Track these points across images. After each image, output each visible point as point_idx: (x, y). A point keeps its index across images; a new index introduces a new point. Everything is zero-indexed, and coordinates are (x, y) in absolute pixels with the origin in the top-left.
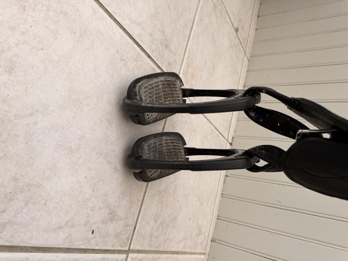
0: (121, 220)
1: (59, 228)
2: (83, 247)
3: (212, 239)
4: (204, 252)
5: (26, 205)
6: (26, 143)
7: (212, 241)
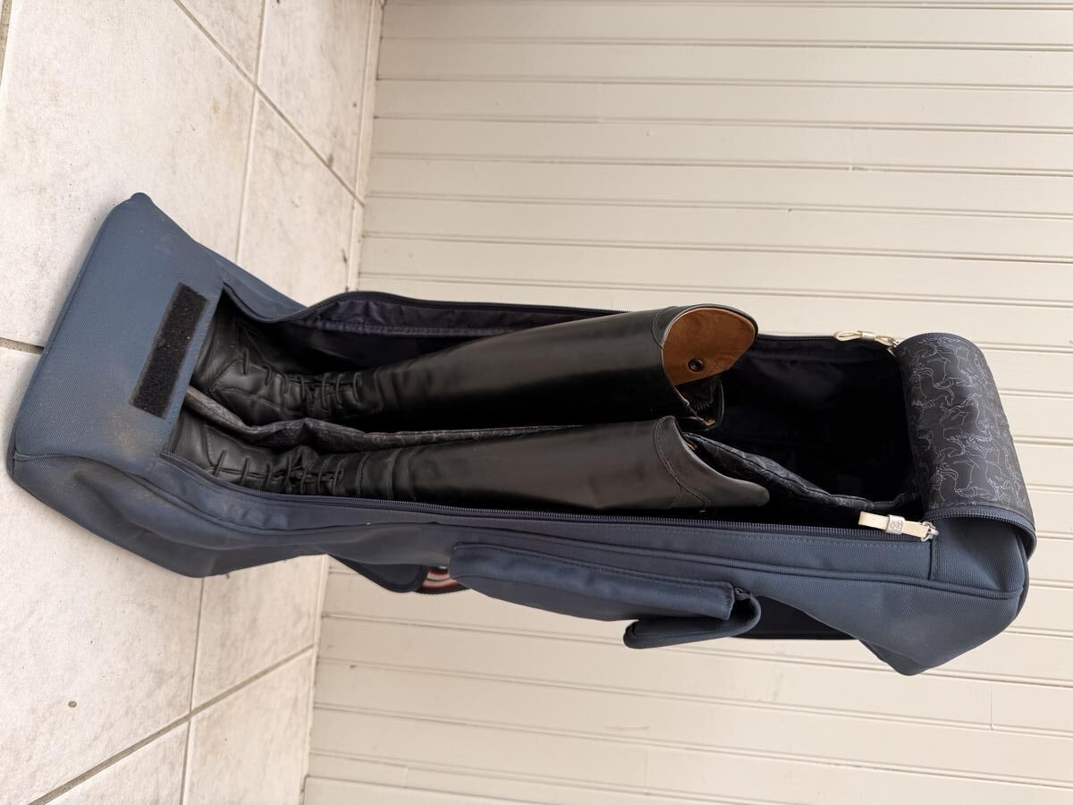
0: (172, 677)
1: (96, 738)
2: (130, 745)
3: (323, 612)
4: (310, 643)
5: (52, 734)
6: (35, 655)
7: (322, 617)
